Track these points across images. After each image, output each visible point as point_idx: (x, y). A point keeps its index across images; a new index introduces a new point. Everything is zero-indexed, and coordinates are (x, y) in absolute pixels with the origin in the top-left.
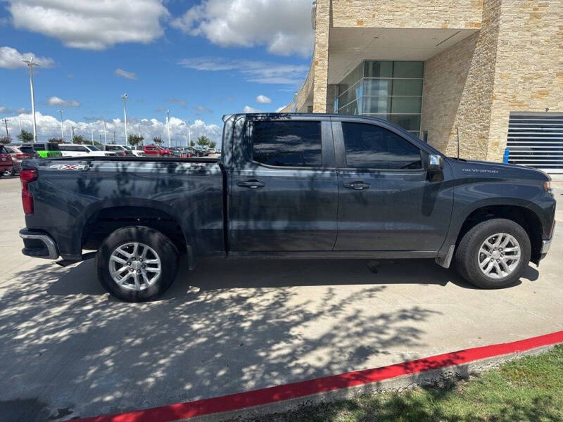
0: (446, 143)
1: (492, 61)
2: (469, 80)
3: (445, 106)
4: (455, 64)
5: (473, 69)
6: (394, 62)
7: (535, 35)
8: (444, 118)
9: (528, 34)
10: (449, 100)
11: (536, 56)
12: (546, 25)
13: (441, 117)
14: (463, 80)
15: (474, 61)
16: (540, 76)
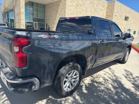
0: (53, 27)
1: (65, 8)
2: (59, 12)
3: (52, 18)
4: (55, 7)
5: (60, 9)
6: (37, 3)
7: (73, 4)
8: (52, 21)
9: (72, 3)
10: (53, 16)
11: (73, 9)
12: (74, 2)
13: (51, 20)
14: (57, 12)
15: (60, 7)
16: (74, 14)
